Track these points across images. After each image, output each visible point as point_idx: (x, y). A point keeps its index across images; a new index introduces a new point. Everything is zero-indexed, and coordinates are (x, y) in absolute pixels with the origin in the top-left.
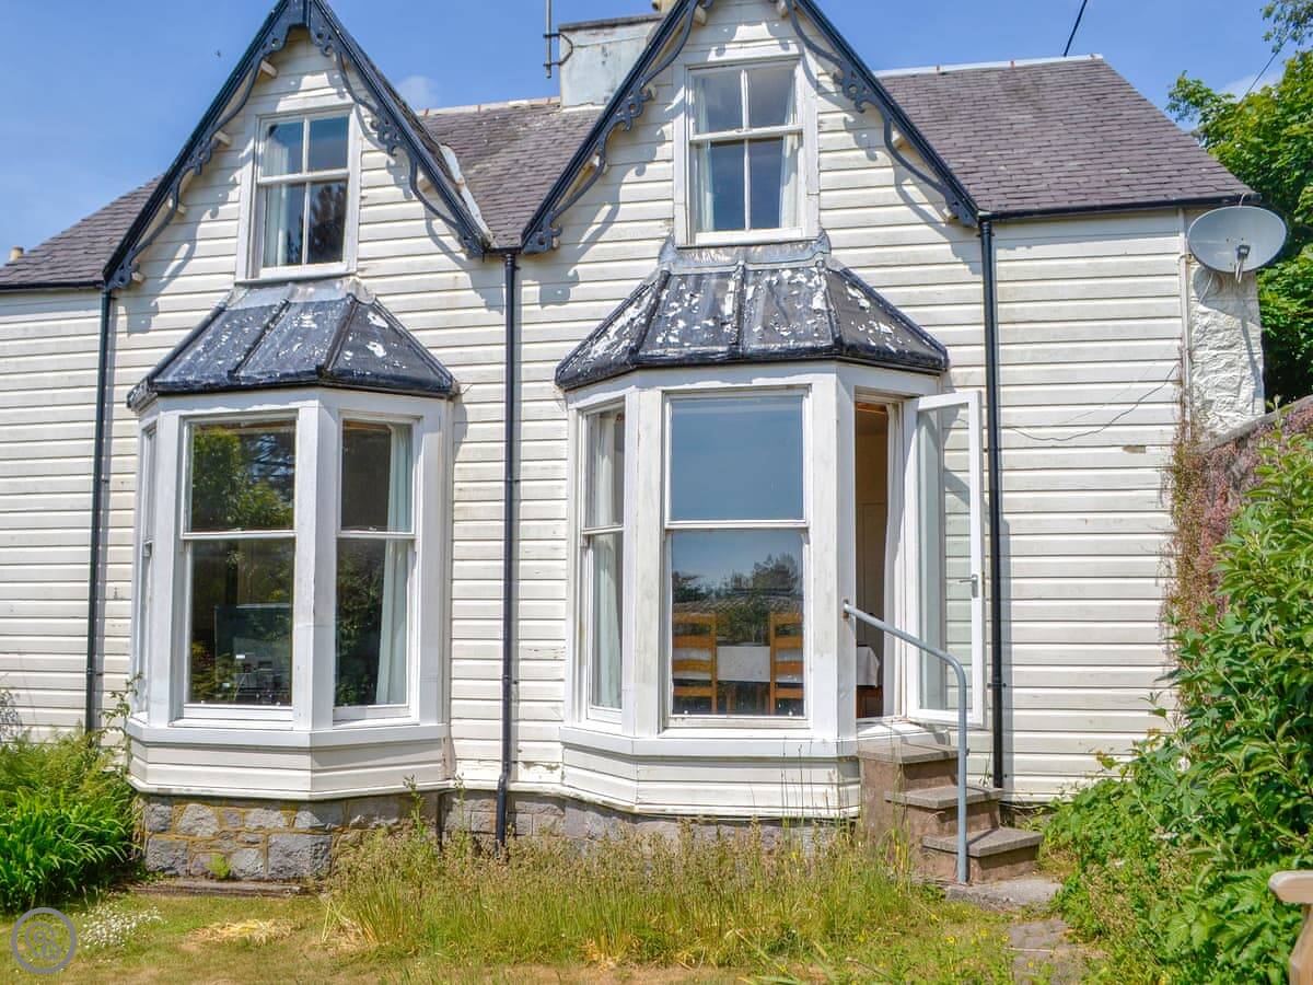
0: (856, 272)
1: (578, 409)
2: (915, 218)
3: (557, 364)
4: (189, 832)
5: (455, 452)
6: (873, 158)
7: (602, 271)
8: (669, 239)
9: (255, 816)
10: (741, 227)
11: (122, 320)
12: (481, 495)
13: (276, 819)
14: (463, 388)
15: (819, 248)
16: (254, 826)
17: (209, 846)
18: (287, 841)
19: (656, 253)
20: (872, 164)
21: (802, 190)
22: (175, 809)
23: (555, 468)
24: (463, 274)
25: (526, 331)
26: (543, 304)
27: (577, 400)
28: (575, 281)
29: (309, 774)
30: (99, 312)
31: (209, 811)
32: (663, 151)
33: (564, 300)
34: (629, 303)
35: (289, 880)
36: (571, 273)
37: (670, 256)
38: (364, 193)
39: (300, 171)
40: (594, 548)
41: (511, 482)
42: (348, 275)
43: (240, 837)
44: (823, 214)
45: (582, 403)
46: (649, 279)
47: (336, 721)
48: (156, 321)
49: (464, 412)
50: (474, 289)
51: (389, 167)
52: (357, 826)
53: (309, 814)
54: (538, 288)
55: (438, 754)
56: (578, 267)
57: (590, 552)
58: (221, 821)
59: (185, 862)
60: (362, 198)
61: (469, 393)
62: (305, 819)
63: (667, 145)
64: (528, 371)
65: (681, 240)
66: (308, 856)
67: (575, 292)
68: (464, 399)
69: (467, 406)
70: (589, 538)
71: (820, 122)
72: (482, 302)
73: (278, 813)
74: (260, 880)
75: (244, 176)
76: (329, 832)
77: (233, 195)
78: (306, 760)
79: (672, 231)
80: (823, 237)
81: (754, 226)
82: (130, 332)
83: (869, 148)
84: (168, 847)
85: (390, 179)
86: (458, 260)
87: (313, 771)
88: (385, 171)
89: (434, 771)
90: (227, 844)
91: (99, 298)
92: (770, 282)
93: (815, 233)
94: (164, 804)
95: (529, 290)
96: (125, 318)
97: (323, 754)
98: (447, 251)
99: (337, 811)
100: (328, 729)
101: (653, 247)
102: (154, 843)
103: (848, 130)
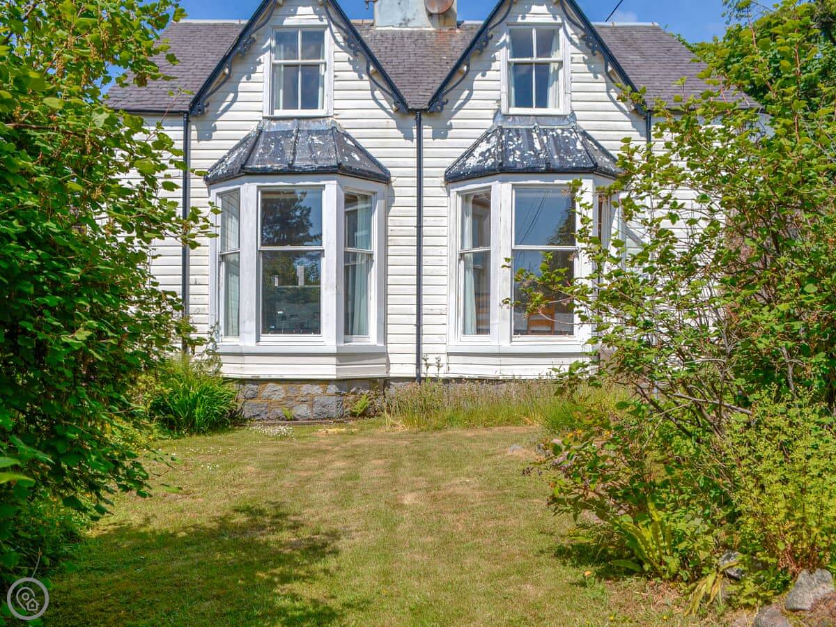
0: (588, 132)
1: (458, 192)
2: (616, 109)
3: (445, 169)
4: (268, 398)
5: (389, 211)
6: (596, 78)
7: (465, 124)
8: (498, 110)
9: (305, 388)
10: (531, 106)
11: (194, 134)
12: (403, 233)
13: (316, 389)
14: (392, 179)
15: (571, 120)
16: (305, 393)
17: (280, 404)
18: (323, 400)
19: (492, 117)
20: (596, 81)
21: (561, 91)
22: (260, 387)
23: (441, 221)
24: (392, 121)
25: (425, 152)
26: (434, 138)
27: (458, 187)
28: (450, 127)
29: (335, 366)
30: (182, 128)
31: (280, 387)
32: (495, 65)
33: (445, 137)
34: (481, 140)
35: (325, 419)
36: (448, 123)
37: (499, 119)
38: (336, 74)
39: (298, 59)
40: (464, 260)
41: (419, 227)
42: (328, 117)
43: (297, 399)
44: (573, 103)
45: (460, 189)
46: (490, 129)
47: (345, 342)
48: (215, 135)
49: (393, 191)
50: (398, 128)
51: (349, 61)
52: (354, 393)
53: (334, 386)
54: (431, 130)
55: (384, 360)
56: (452, 121)
57: (462, 262)
58: (287, 391)
59: (266, 413)
60: (335, 76)
61: (395, 181)
62: (333, 389)
63: (497, 63)
64: (426, 172)
65: (504, 110)
66: (335, 406)
67: (451, 133)
68: (393, 184)
69: (395, 188)
70: (462, 255)
71: (572, 58)
72: (402, 135)
73: (318, 386)
74: (309, 419)
75: (266, 59)
76: (342, 395)
77: (259, 69)
78: (333, 360)
79: (500, 106)
80: (573, 115)
81: (538, 106)
82: (199, 140)
83: (595, 74)
84: (257, 406)
85: (351, 68)
86: (389, 113)
87: (337, 365)
88: (347, 63)
89: (383, 368)
90: (290, 403)
91: (181, 120)
92: (553, 135)
93: (569, 112)
94: (254, 384)
95: (427, 131)
96: (196, 132)
97: (342, 357)
98: (382, 108)
99: (345, 385)
100: (342, 345)
101: (491, 114)
102: (248, 405)
103: (585, 63)
